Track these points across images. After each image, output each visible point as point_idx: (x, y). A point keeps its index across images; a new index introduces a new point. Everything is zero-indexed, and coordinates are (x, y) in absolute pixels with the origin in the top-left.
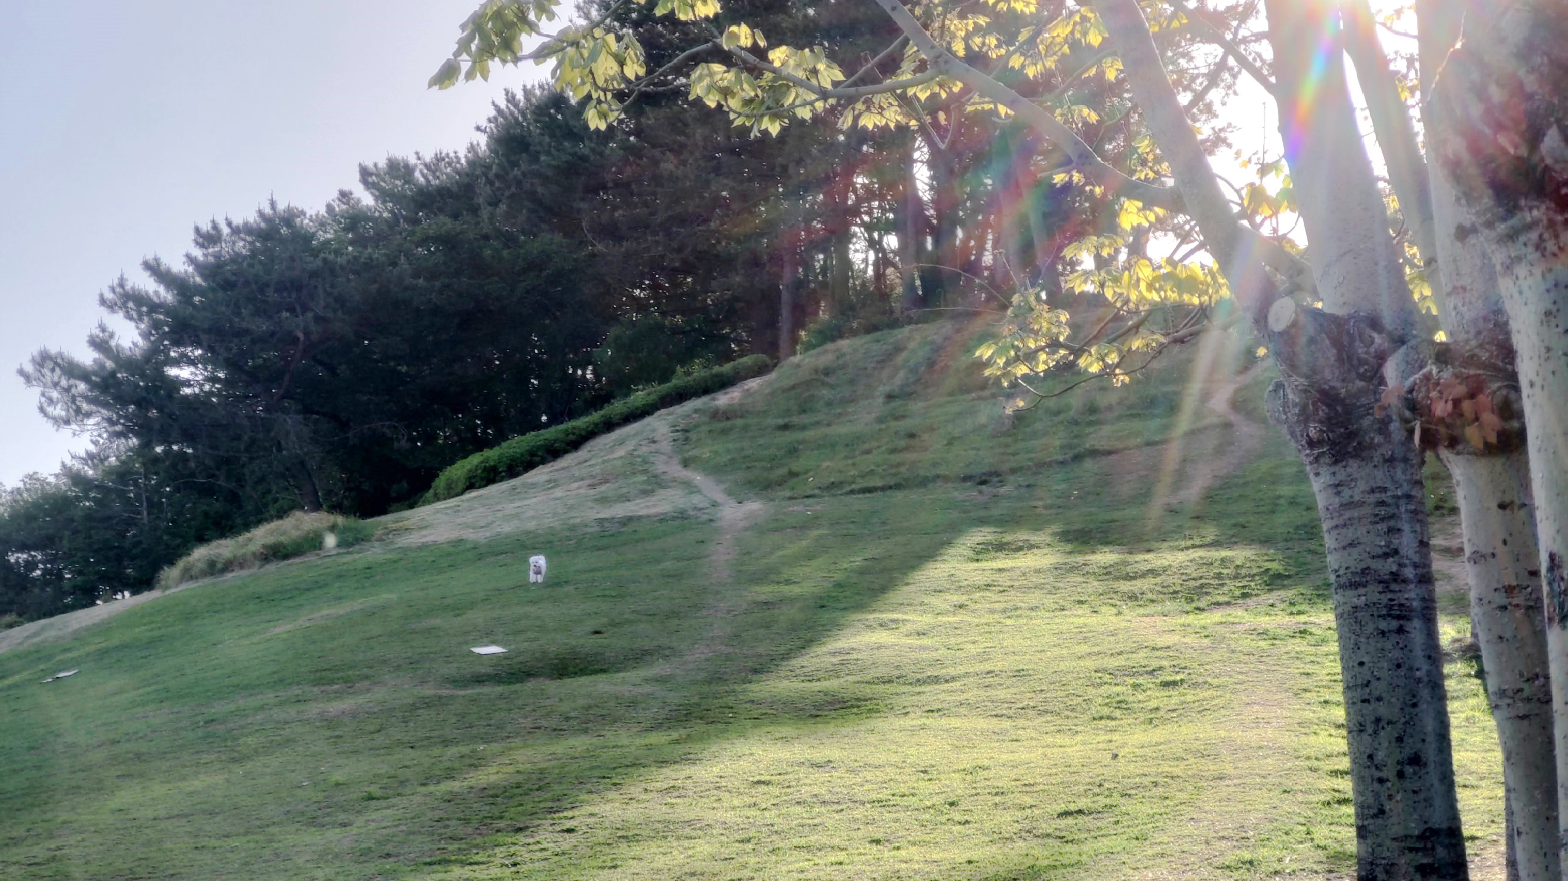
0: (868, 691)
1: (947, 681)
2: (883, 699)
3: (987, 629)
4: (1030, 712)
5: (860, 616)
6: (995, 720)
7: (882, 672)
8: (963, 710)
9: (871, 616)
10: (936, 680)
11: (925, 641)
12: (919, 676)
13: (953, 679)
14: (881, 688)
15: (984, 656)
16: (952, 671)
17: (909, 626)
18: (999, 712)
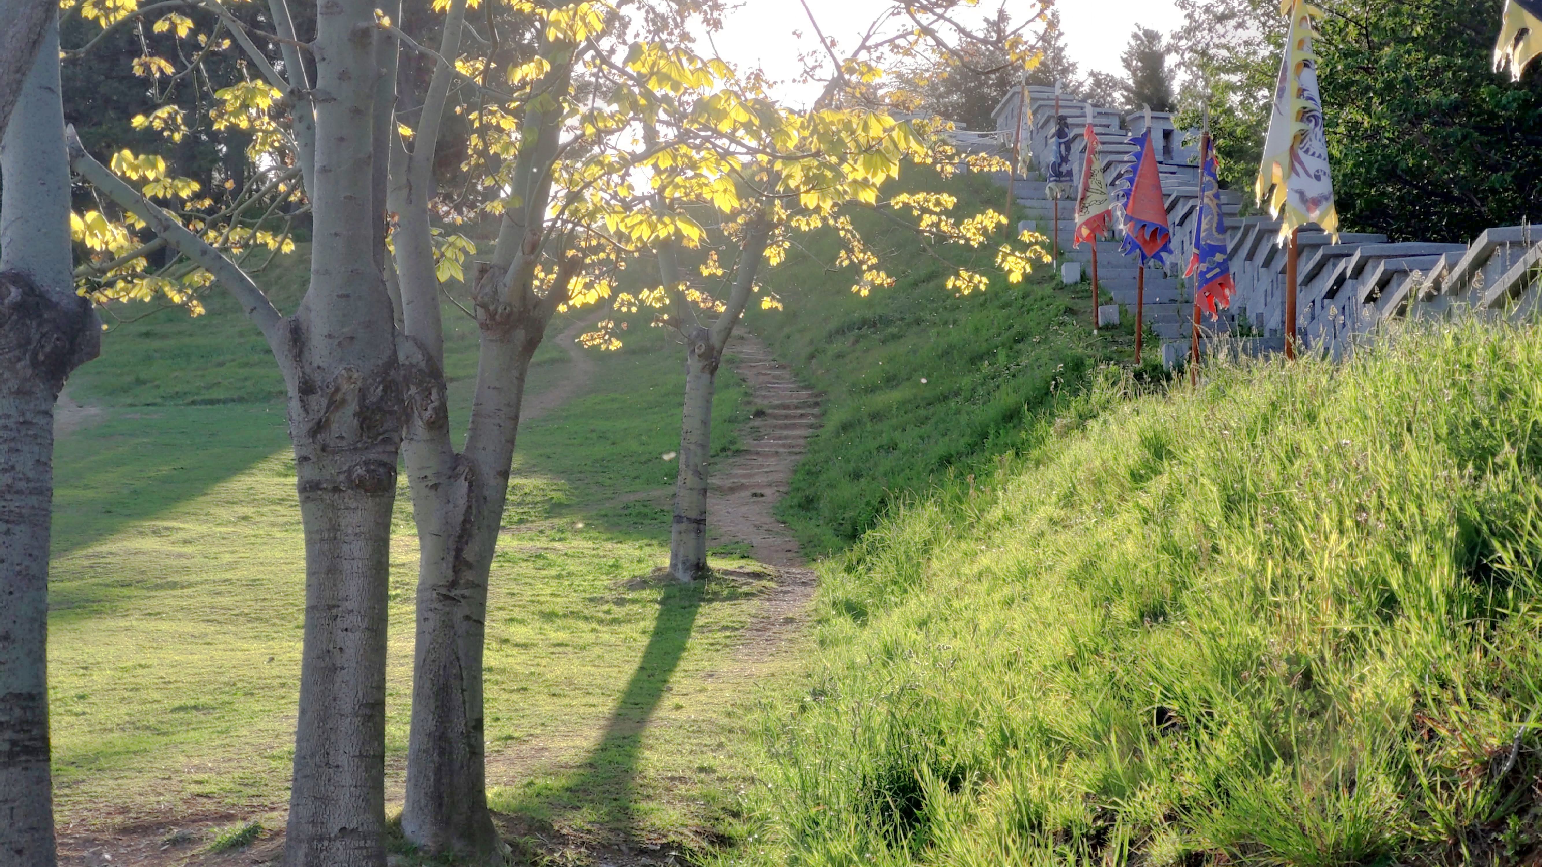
0: (101, 593)
1: (183, 587)
2: (111, 601)
3: (253, 540)
4: (241, 619)
5: (137, 523)
6: (203, 625)
7: (127, 576)
8: (179, 615)
9: (146, 524)
10: (174, 586)
11: (188, 549)
12: (159, 581)
13: (190, 585)
14: (117, 591)
15: (232, 566)
16: (193, 578)
17: (181, 535)
18: (212, 617)
